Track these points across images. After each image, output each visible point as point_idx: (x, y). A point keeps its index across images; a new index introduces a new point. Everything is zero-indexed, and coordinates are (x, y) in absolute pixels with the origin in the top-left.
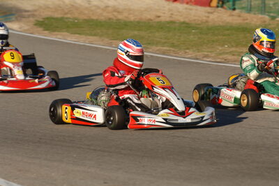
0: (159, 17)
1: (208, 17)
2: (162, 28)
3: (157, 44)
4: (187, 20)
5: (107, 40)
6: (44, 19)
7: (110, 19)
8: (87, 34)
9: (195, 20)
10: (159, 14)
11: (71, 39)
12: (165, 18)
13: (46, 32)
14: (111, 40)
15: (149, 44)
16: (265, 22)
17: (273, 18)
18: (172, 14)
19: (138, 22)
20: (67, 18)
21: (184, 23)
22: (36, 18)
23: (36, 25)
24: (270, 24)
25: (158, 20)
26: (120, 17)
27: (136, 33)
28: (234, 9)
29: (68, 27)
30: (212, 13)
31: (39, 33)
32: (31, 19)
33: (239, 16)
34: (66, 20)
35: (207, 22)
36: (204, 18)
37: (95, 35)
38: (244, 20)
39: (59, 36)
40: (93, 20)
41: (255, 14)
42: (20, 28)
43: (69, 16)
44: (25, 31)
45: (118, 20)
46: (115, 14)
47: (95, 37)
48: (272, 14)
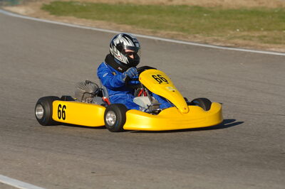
2: (173, 12)
3: (166, 28)
4: (200, 4)
5: (114, 24)
6: (51, 3)
7: (120, 3)
8: (94, 18)
9: (208, 4)
11: (77, 23)
12: (178, 1)
13: (52, 16)
14: (119, 24)
15: (158, 28)
16: (281, 5)
19: (149, 6)
20: (75, 2)
21: (196, 7)
22: (43, 2)
23: (43, 8)
25: (170, 4)
27: (145, 17)
29: (76, 11)
31: (45, 17)
32: (39, 3)
34: (75, 4)
35: (221, 6)
36: (218, 2)
37: (102, 19)
38: (260, 3)
39: (66, 21)
40: (102, 4)
42: (26, 12)
44: (31, 15)
45: (128, 4)
47: (103, 22)
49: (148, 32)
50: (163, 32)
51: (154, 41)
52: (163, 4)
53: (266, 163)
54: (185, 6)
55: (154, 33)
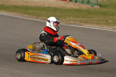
0: (44, 5)
1: (65, 5)
2: (45, 10)
3: (42, 16)
4: (56, 7)
5: (21, 14)
7: (23, 5)
10: (44, 4)
12: (47, 5)
14: (23, 14)
15: (39, 16)
16: (88, 8)
17: (92, 6)
18: (50, 4)
19: (35, 7)
21: (54, 8)
24: (90, 9)
25: (44, 6)
26: (28, 5)
27: (34, 11)
28: (76, 2)
29: (5, 8)
30: (67, 4)
33: (78, 5)
34: (5, 6)
35: (64, 7)
36: (64, 6)
37: (16, 12)
38: (80, 7)
41: (85, 4)
43: (6, 4)
45: (27, 6)
46: (26, 3)
48: (92, 5)
49: (35, 18)
50: (41, 18)
51: (37, 21)
52: (41, 6)
53: (82, 71)
54: (50, 7)
55: (37, 18)
